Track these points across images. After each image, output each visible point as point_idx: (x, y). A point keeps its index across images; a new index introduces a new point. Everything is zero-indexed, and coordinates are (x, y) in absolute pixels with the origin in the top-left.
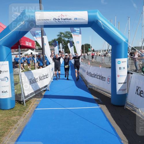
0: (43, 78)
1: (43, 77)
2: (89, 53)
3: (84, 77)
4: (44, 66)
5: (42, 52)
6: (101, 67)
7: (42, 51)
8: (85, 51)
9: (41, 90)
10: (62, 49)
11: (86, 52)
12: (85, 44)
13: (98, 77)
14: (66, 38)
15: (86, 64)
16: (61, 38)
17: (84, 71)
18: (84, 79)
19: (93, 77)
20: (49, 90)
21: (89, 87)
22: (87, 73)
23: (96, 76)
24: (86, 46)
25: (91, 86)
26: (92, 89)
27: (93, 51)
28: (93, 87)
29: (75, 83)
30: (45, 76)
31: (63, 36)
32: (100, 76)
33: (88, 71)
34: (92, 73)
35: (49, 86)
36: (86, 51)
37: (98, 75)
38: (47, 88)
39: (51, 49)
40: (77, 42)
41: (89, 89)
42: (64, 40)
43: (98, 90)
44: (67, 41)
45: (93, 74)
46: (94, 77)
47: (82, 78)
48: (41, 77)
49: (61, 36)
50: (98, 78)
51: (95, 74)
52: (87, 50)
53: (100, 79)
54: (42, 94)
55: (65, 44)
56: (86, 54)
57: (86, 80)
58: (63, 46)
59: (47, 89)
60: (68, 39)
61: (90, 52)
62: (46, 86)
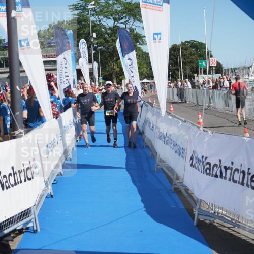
0: (12, 182)
1: (12, 178)
2: (200, 78)
3: (178, 178)
4: (16, 133)
5: (6, 75)
6: (248, 135)
7: (7, 69)
8: (185, 69)
9: (6, 231)
10: (90, 62)
11: (186, 77)
12: (183, 44)
13: (237, 177)
14: (107, 17)
15: (188, 124)
16: (87, 20)
17: (181, 152)
18: (179, 186)
19: (216, 176)
20: (35, 231)
21: (201, 218)
22: (192, 158)
23: (229, 171)
24: (186, 49)
25: (207, 214)
26: (211, 226)
27: (219, 69)
28: (215, 215)
29: (142, 201)
30: (22, 174)
31: (93, 10)
32: (243, 172)
33: (194, 152)
34: (214, 161)
35: (36, 212)
36: (188, 71)
37: (237, 170)
38: (28, 223)
39: (45, 62)
40: (155, 34)
41: (201, 224)
42: (96, 27)
43: (236, 229)
44: (110, 29)
45: (215, 165)
46: (221, 177)
47: (170, 180)
48: (5, 176)
49: (84, 8)
50: (235, 182)
51: (223, 164)
52: (192, 68)
53: (243, 184)
54: (8, 246)
55: (102, 40)
56: (189, 85)
57: (187, 190)
58: (95, 49)
59: (30, 225)
60: (115, 20)
61: (205, 73)
62: (25, 214)
